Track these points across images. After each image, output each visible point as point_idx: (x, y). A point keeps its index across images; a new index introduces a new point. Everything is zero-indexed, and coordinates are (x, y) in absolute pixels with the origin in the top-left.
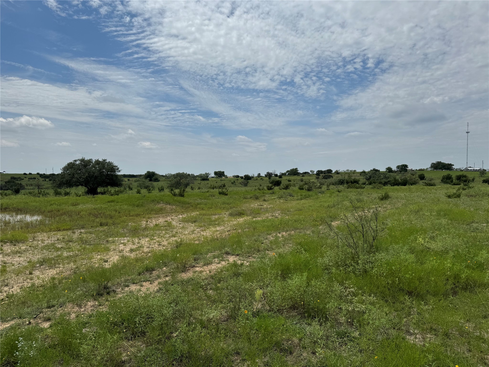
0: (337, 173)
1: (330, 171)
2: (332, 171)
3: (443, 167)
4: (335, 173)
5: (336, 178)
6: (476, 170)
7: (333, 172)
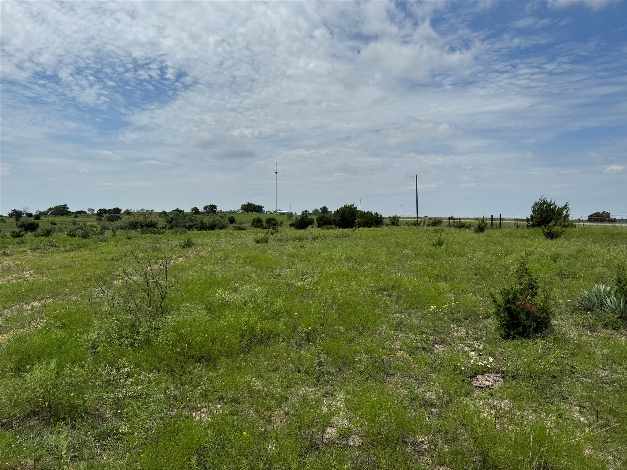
0: (128, 213)
1: (117, 210)
2: (120, 210)
4: (124, 213)
5: (126, 220)
7: (123, 212)
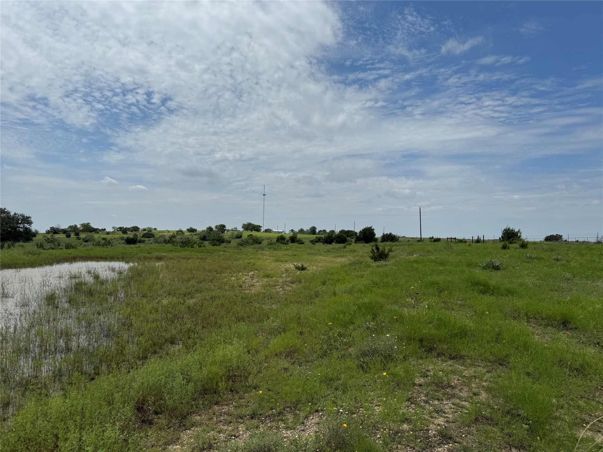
3: (253, 228)
6: (280, 232)
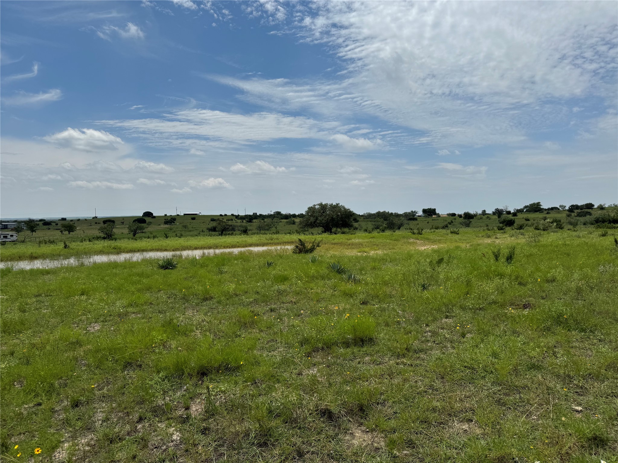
0: (601, 208)
1: (590, 206)
2: (593, 206)
4: (597, 208)
7: (596, 207)
